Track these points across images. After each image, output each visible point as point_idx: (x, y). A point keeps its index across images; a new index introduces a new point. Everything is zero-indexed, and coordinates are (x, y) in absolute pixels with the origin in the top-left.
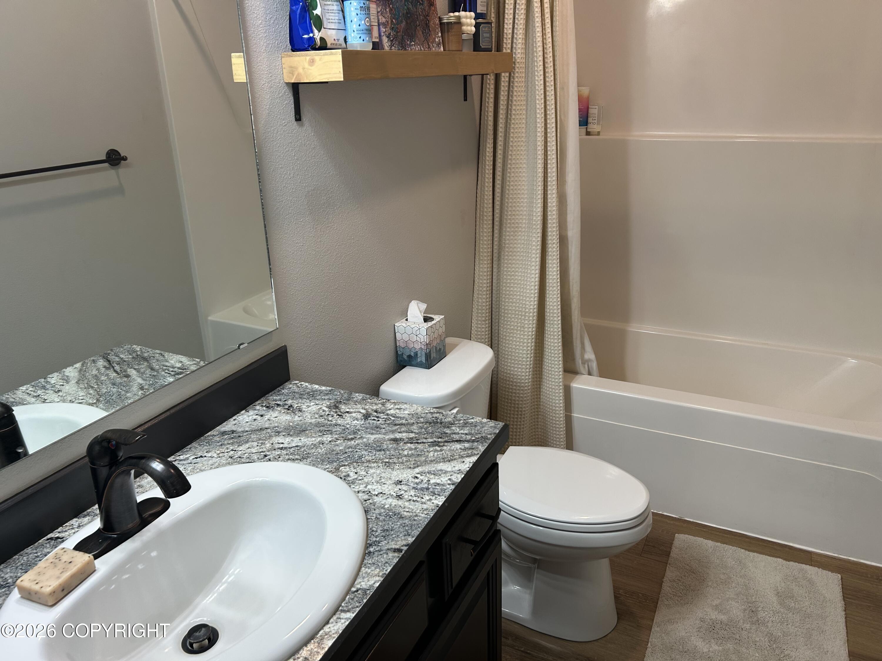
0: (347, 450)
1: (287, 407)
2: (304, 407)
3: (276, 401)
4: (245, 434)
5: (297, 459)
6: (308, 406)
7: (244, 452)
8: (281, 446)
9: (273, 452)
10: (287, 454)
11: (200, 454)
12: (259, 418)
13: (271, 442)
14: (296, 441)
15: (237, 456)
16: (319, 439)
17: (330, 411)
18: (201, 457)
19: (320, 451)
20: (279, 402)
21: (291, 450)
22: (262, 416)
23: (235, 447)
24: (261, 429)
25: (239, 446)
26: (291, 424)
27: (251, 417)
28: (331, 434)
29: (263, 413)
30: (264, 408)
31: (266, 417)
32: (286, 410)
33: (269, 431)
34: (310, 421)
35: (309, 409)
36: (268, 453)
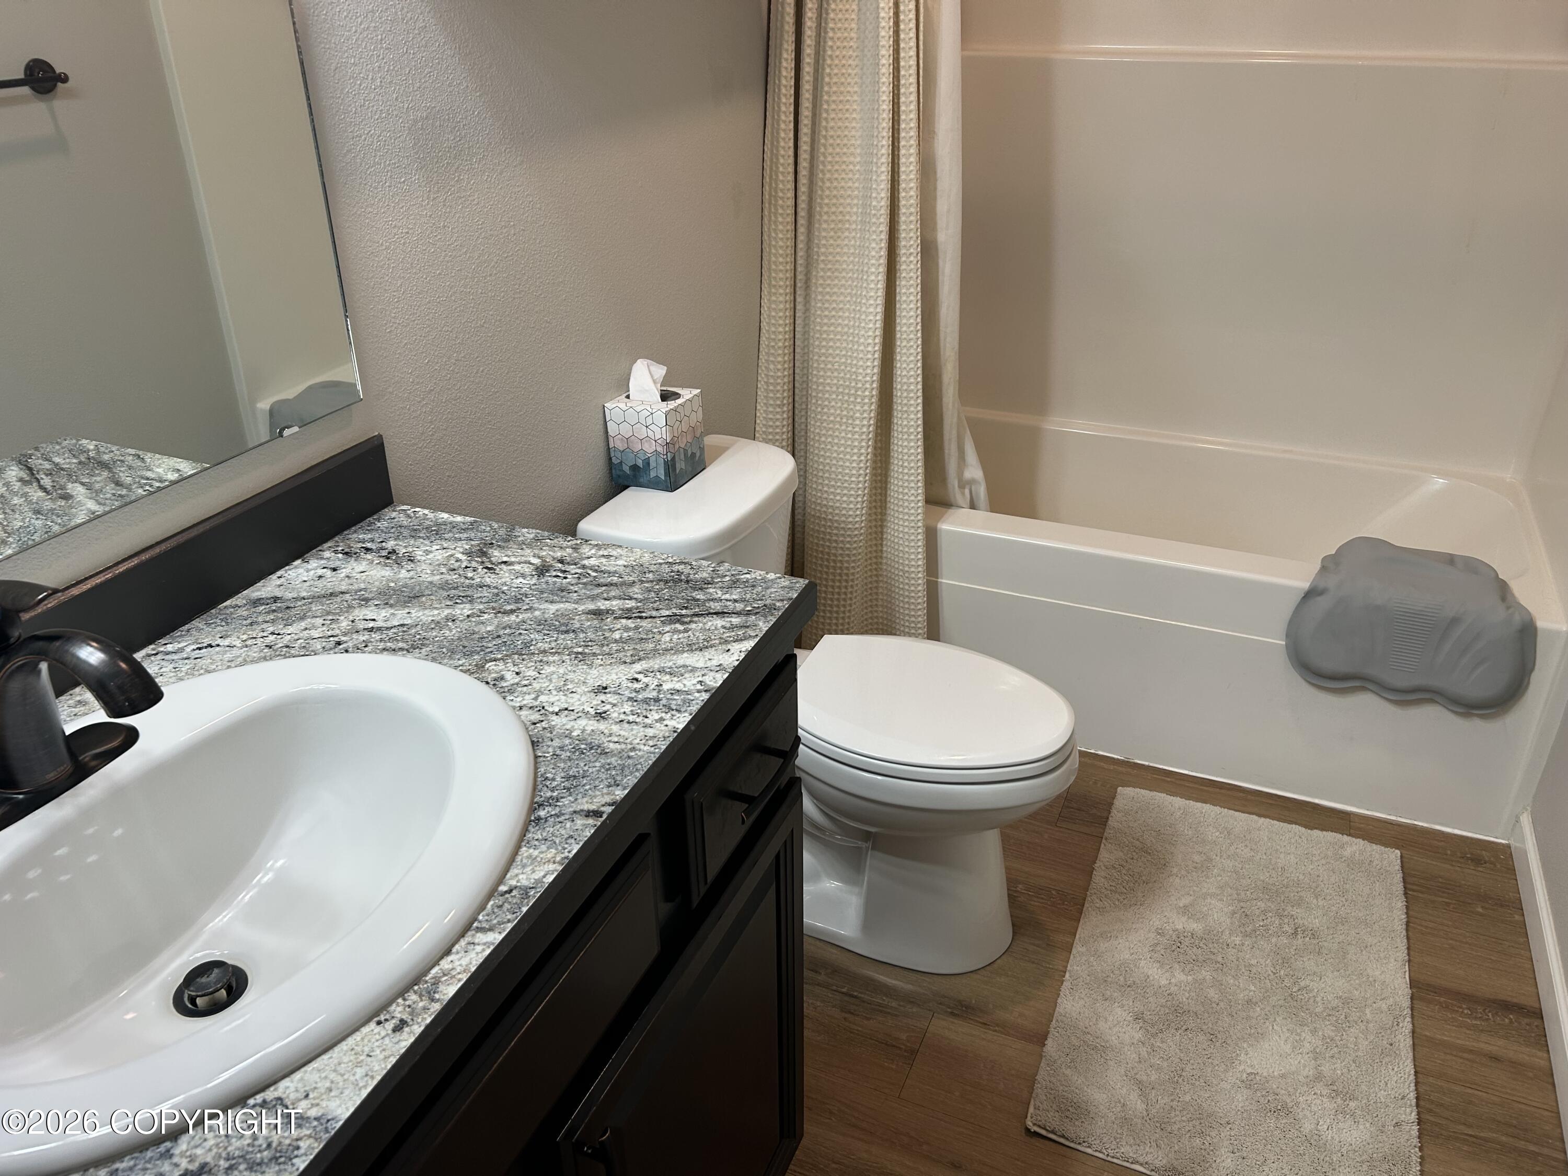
0: (501, 633)
1: (384, 553)
2: (419, 554)
3: (364, 543)
4: (299, 603)
5: (401, 649)
6: (427, 552)
7: (296, 637)
8: (371, 624)
9: (355, 636)
10: (381, 640)
11: (207, 642)
12: (328, 573)
13: (351, 618)
14: (400, 616)
15: (281, 645)
16: (447, 612)
17: (470, 561)
18: (210, 646)
19: (447, 633)
20: (369, 545)
21: (390, 633)
22: (334, 570)
23: (279, 628)
24: (331, 594)
25: (286, 625)
26: (392, 585)
27: (312, 572)
28: (471, 602)
29: (338, 563)
30: (340, 556)
31: (343, 573)
32: (382, 560)
33: (347, 597)
34: (429, 579)
35: (428, 557)
36: (343, 639)
